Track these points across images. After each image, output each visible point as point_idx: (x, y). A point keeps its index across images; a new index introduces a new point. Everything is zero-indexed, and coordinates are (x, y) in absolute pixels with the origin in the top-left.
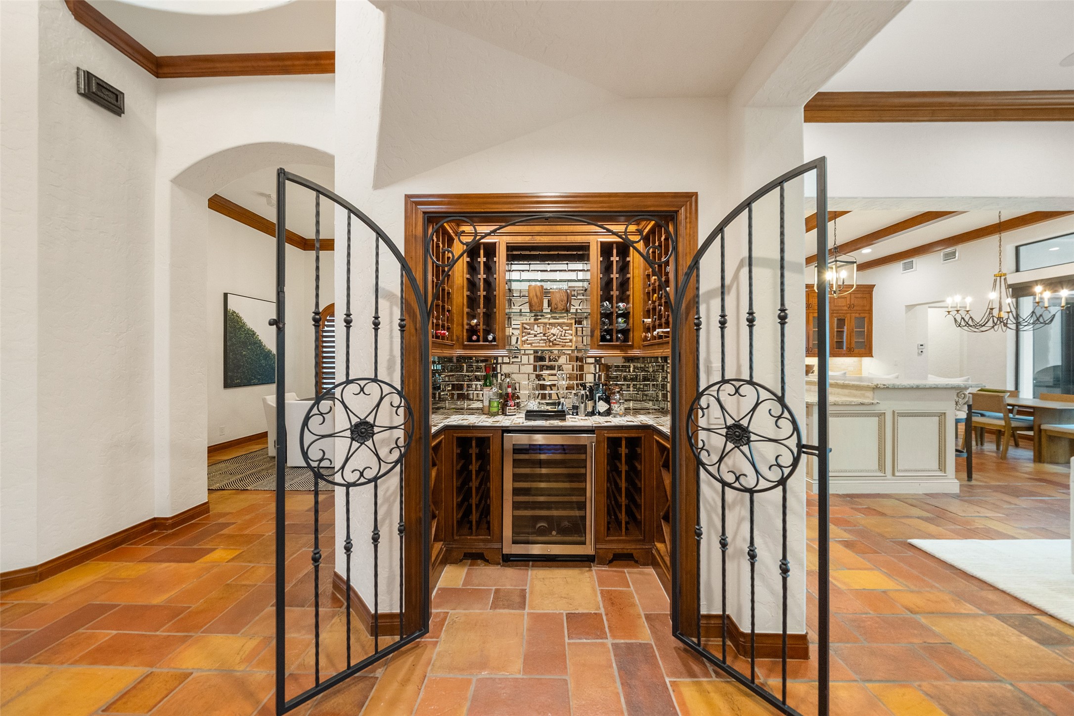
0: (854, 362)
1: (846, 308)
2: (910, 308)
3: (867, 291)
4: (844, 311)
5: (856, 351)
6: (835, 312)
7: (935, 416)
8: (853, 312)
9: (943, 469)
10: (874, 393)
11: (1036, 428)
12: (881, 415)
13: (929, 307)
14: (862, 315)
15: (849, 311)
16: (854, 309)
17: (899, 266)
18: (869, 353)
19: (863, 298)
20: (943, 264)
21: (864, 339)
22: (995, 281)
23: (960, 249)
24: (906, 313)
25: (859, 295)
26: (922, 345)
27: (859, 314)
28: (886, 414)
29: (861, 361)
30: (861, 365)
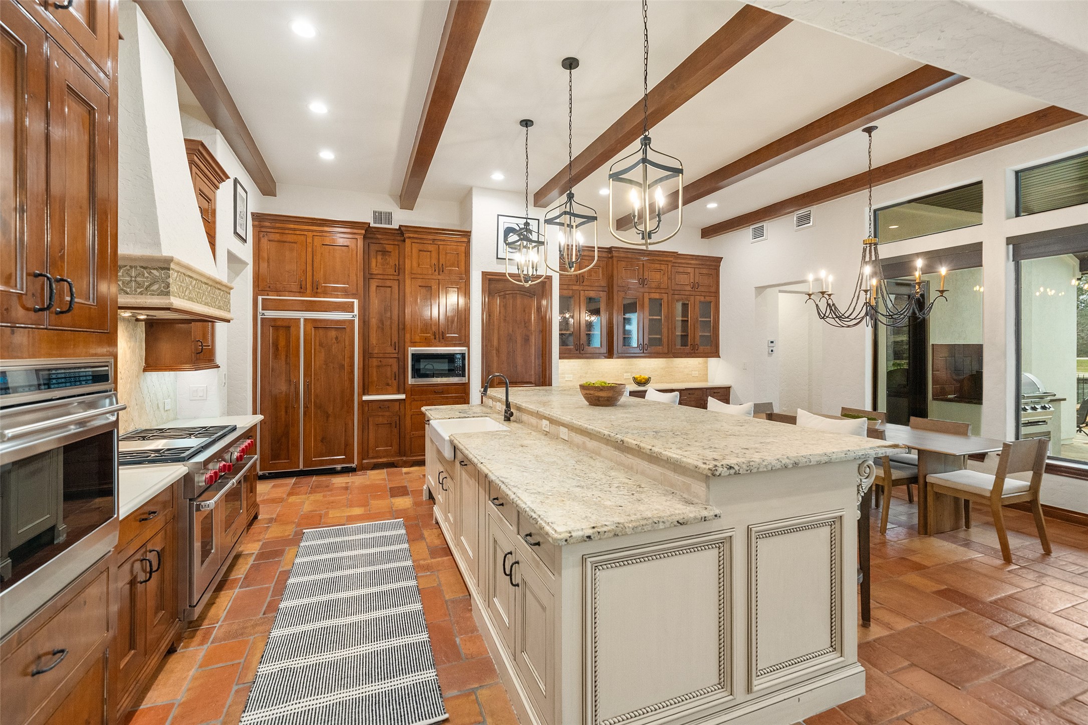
0: (699, 364)
1: (689, 288)
2: (760, 290)
3: (713, 265)
4: (687, 293)
5: (701, 348)
6: (676, 292)
7: (823, 525)
8: (698, 293)
9: (838, 647)
10: (708, 487)
11: (921, 481)
12: (724, 545)
13: (780, 291)
14: (708, 299)
15: (693, 293)
16: (699, 290)
17: (747, 233)
18: (715, 353)
19: (709, 275)
20: (796, 231)
21: (710, 332)
22: (865, 250)
23: (816, 210)
24: (756, 297)
25: (704, 271)
26: (772, 342)
27: (705, 296)
28: (734, 539)
29: (706, 363)
30: (707, 367)
